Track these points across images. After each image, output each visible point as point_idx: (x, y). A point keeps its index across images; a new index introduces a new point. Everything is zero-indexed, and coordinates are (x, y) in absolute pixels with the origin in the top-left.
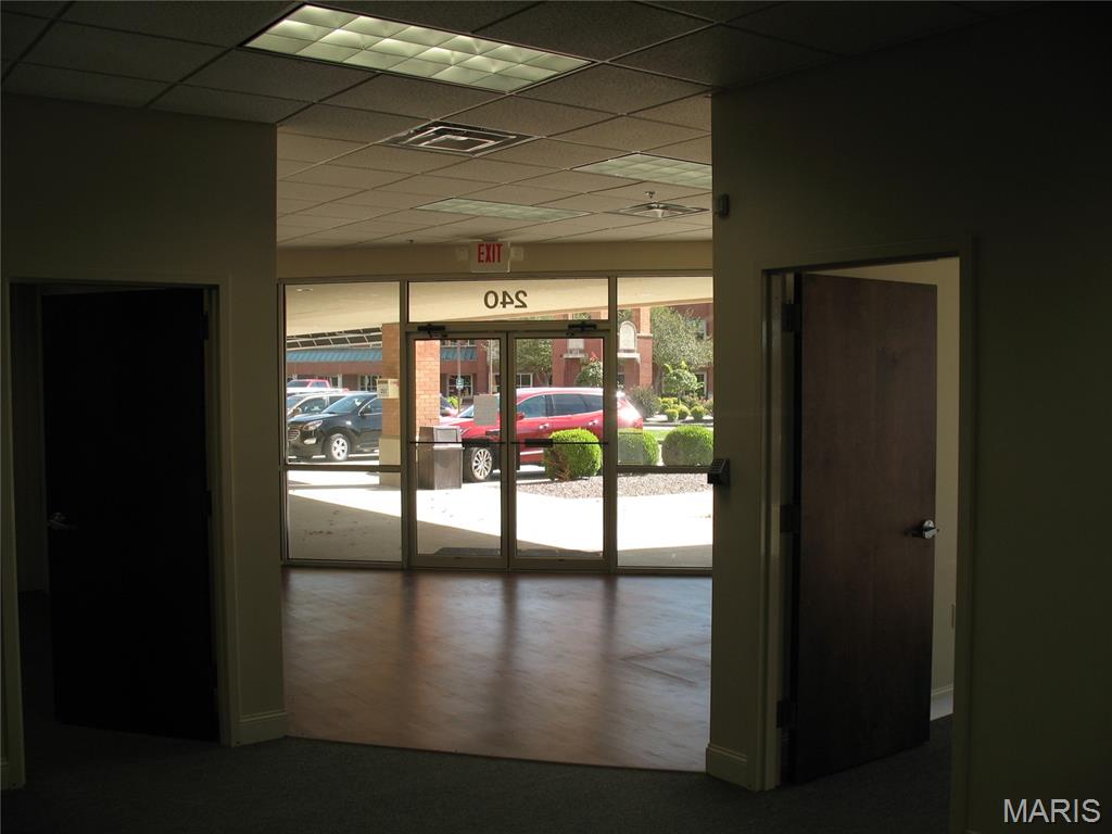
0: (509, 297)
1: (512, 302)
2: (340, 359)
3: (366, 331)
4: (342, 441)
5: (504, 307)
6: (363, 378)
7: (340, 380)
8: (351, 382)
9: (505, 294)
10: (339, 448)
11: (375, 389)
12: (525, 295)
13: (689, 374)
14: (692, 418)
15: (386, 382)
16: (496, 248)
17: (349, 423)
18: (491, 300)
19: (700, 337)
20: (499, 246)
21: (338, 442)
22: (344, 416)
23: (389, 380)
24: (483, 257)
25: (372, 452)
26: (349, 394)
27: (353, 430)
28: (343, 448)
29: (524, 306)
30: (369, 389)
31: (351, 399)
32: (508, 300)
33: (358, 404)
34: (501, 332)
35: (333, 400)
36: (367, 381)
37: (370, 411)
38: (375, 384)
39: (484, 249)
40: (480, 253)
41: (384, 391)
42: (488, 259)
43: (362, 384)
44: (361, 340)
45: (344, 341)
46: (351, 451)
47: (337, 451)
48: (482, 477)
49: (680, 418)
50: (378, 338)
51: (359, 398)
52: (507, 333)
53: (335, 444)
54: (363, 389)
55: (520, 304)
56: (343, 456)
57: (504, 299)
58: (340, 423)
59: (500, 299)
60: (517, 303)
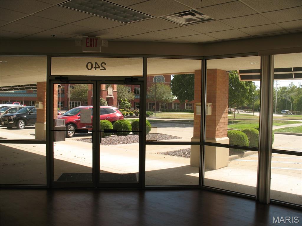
0: (98, 66)
1: (99, 68)
2: (23, 96)
3: (31, 85)
4: (22, 122)
5: (95, 69)
6: (30, 102)
7: (23, 102)
8: (26, 103)
9: (96, 63)
10: (22, 124)
11: (34, 105)
12: (105, 64)
13: (128, 102)
14: (129, 115)
15: (39, 103)
16: (95, 40)
17: (25, 116)
18: (90, 67)
19: (129, 92)
20: (96, 39)
21: (21, 123)
22: (24, 114)
23: (40, 102)
24: (89, 44)
25: (33, 126)
26: (25, 107)
27: (27, 119)
28: (23, 124)
29: (105, 69)
30: (32, 105)
31: (26, 108)
32: (97, 66)
33: (28, 110)
34: (94, 81)
35: (20, 108)
36: (32, 102)
37: (32, 112)
38: (34, 103)
39: (89, 41)
40: (87, 43)
41: (38, 106)
42: (91, 46)
43: (30, 103)
44: (30, 88)
45: (23, 89)
46: (26, 125)
47: (21, 125)
48: (71, 136)
49: (126, 115)
50: (36, 88)
51: (29, 108)
52: (97, 81)
53: (20, 123)
54: (30, 105)
55: (103, 68)
56: (23, 127)
57: (96, 66)
58: (22, 116)
59: (94, 66)
60: (101, 68)
